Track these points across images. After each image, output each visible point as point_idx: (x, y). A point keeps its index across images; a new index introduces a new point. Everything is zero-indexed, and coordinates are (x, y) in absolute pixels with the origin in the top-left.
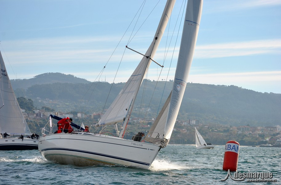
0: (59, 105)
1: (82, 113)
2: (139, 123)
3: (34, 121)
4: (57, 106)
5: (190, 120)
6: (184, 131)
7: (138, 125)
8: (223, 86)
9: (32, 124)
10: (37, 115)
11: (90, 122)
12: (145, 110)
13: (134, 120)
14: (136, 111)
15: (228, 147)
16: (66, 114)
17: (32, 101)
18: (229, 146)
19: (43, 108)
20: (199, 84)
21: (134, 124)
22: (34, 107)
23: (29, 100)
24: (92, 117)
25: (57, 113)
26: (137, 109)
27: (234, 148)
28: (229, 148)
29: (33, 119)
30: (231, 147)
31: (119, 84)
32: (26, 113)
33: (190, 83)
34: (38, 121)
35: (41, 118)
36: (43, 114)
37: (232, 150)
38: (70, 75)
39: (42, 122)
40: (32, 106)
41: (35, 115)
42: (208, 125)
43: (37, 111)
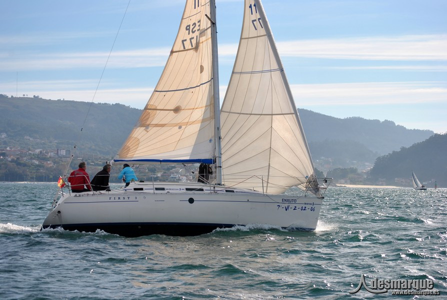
5: (58, 150)
6: (50, 164)
8: (105, 104)
20: (73, 102)
33: (62, 99)
42: (83, 156)
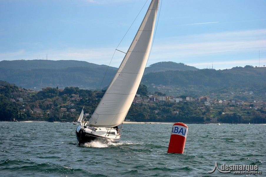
0: (171, 90)
1: (190, 96)
2: (242, 105)
3: (148, 105)
4: (169, 91)
7: (241, 107)
9: (146, 107)
10: (151, 99)
11: (197, 104)
12: (248, 94)
13: (237, 102)
14: (240, 94)
15: (175, 130)
16: (176, 98)
17: (146, 87)
18: (177, 129)
19: (156, 93)
21: (237, 106)
22: (148, 92)
23: (144, 86)
24: (200, 100)
25: (168, 97)
26: (240, 92)
27: (181, 131)
29: (147, 103)
30: (178, 130)
31: (224, 70)
32: (141, 98)
34: (152, 105)
35: (154, 102)
36: (156, 98)
37: (179, 133)
38: (181, 63)
39: (155, 105)
40: (146, 91)
41: (149, 99)
43: (151, 96)
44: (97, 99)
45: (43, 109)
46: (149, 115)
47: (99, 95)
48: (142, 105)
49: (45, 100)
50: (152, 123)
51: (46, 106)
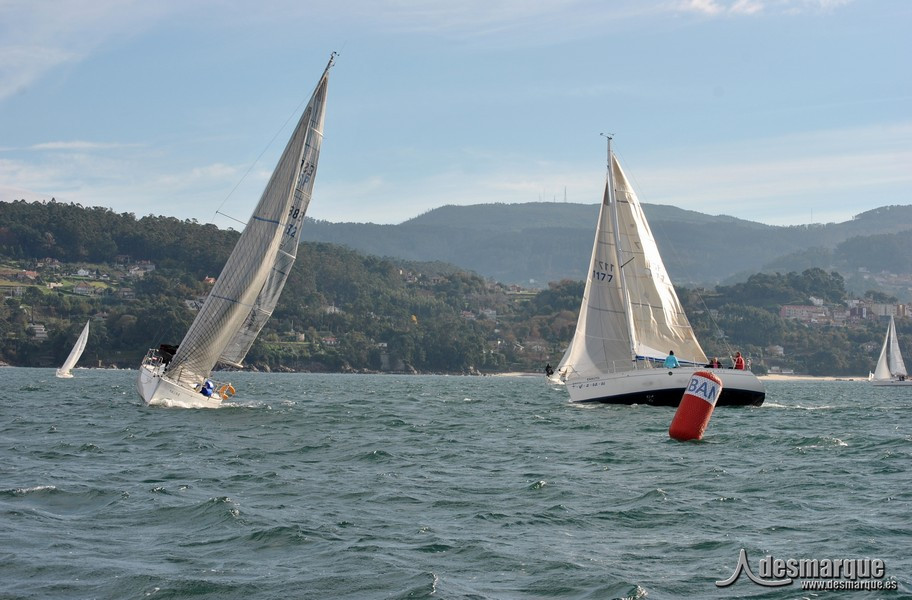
3: (846, 328)
9: (838, 334)
10: (853, 312)
17: (842, 278)
19: (868, 294)
22: (846, 292)
23: (835, 274)
25: (904, 307)
28: (692, 388)
29: (843, 322)
32: (826, 308)
34: (857, 328)
35: (862, 320)
36: (868, 309)
39: (865, 329)
40: (841, 289)
41: (848, 313)
43: (853, 303)
44: (701, 312)
45: (550, 341)
46: (847, 358)
47: (707, 299)
48: (827, 328)
49: (557, 316)
50: (855, 379)
51: (558, 333)
